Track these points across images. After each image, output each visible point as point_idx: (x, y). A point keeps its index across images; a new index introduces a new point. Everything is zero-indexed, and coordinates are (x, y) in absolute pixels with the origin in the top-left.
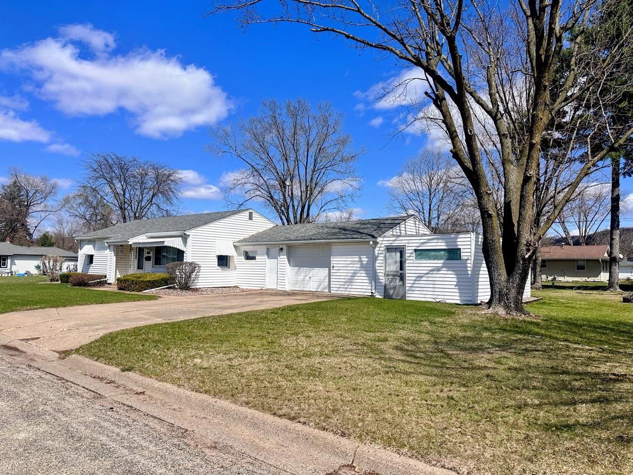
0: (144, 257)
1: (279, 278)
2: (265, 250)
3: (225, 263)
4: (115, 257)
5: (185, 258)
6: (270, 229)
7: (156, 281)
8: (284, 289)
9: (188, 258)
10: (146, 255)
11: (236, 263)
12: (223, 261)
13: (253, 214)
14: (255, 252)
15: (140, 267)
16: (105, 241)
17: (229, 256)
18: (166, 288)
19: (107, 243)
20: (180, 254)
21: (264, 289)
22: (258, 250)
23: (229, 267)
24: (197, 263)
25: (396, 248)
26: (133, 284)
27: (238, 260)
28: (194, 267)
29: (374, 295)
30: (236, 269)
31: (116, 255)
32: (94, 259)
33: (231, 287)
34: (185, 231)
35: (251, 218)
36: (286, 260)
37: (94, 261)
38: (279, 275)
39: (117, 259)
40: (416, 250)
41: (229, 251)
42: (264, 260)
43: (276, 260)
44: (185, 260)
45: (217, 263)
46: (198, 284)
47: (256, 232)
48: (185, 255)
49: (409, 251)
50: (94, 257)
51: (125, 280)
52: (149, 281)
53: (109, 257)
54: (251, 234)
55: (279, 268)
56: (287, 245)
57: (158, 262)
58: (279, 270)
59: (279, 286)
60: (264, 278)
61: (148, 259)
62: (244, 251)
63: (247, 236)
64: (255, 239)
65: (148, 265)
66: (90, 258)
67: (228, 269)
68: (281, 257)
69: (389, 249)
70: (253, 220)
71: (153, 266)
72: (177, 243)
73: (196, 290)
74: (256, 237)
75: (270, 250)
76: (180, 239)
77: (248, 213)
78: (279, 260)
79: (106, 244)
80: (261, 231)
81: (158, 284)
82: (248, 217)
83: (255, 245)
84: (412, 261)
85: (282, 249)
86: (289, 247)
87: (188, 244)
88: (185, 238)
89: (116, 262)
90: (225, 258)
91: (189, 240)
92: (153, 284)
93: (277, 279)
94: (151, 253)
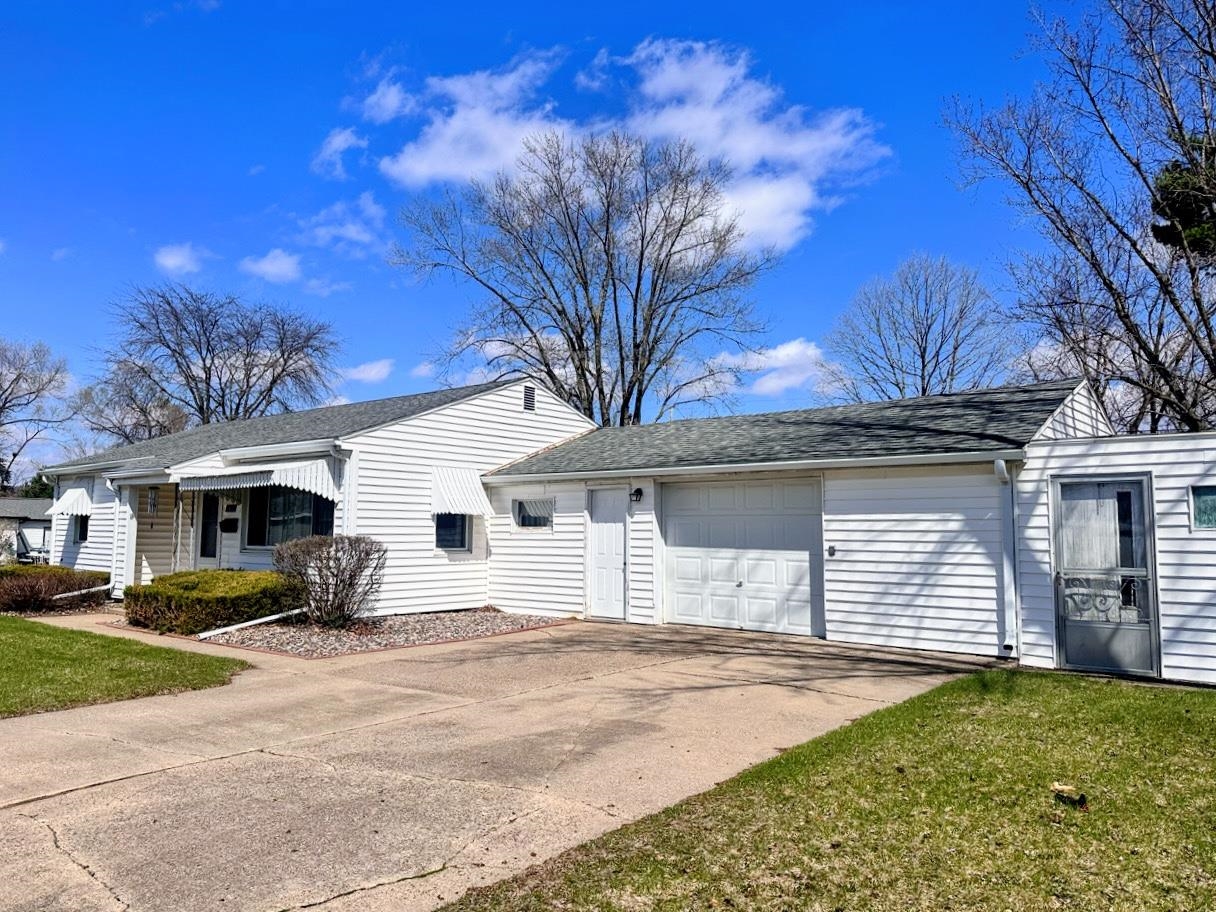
0: (219, 520)
1: (632, 585)
2: (583, 495)
3: (458, 537)
4: (134, 522)
5: (336, 522)
6: (584, 437)
7: (244, 598)
8: (649, 621)
9: (345, 524)
10: (223, 515)
11: (490, 536)
12: (453, 531)
13: (537, 392)
14: (550, 504)
15: (208, 549)
16: (106, 475)
17: (471, 517)
18: (277, 622)
19: (112, 480)
20: (323, 510)
21: (580, 617)
22: (559, 496)
23: (470, 550)
24: (374, 538)
25: (1100, 485)
26: (169, 608)
27: (495, 526)
28: (364, 550)
29: (1014, 654)
30: (489, 553)
31: (140, 514)
32: (90, 528)
33: (475, 610)
34: (337, 438)
35: (529, 404)
36: (655, 526)
37: (89, 534)
38: (630, 577)
39: (141, 526)
40: (1197, 491)
41: (467, 500)
42: (581, 528)
43: (620, 525)
44: (336, 531)
45: (434, 538)
46: (378, 605)
47: (545, 445)
48: (337, 514)
49: (1162, 495)
50: (90, 522)
51: (145, 596)
52: (222, 601)
53: (117, 523)
54: (531, 451)
55: (631, 551)
56: (654, 478)
57: (257, 537)
58: (631, 560)
59: (631, 610)
60: (580, 584)
61: (230, 526)
62: (514, 501)
63: (519, 457)
64: (549, 464)
65: (230, 545)
66: (81, 525)
67: (468, 555)
68: (636, 518)
69: (1073, 488)
70: (537, 411)
71: (243, 550)
72: (311, 478)
73: (372, 626)
74: (546, 459)
75: (600, 496)
76: (322, 464)
77: (522, 389)
78: (631, 527)
79: (108, 483)
80: (557, 442)
81: (250, 607)
82: (522, 402)
83: (549, 482)
84: (1184, 532)
85: (639, 493)
86: (663, 485)
87: (346, 481)
88: (336, 461)
89: (138, 537)
90: (459, 523)
91: (350, 467)
92: (233, 610)
93: (626, 589)
94: (239, 508)
